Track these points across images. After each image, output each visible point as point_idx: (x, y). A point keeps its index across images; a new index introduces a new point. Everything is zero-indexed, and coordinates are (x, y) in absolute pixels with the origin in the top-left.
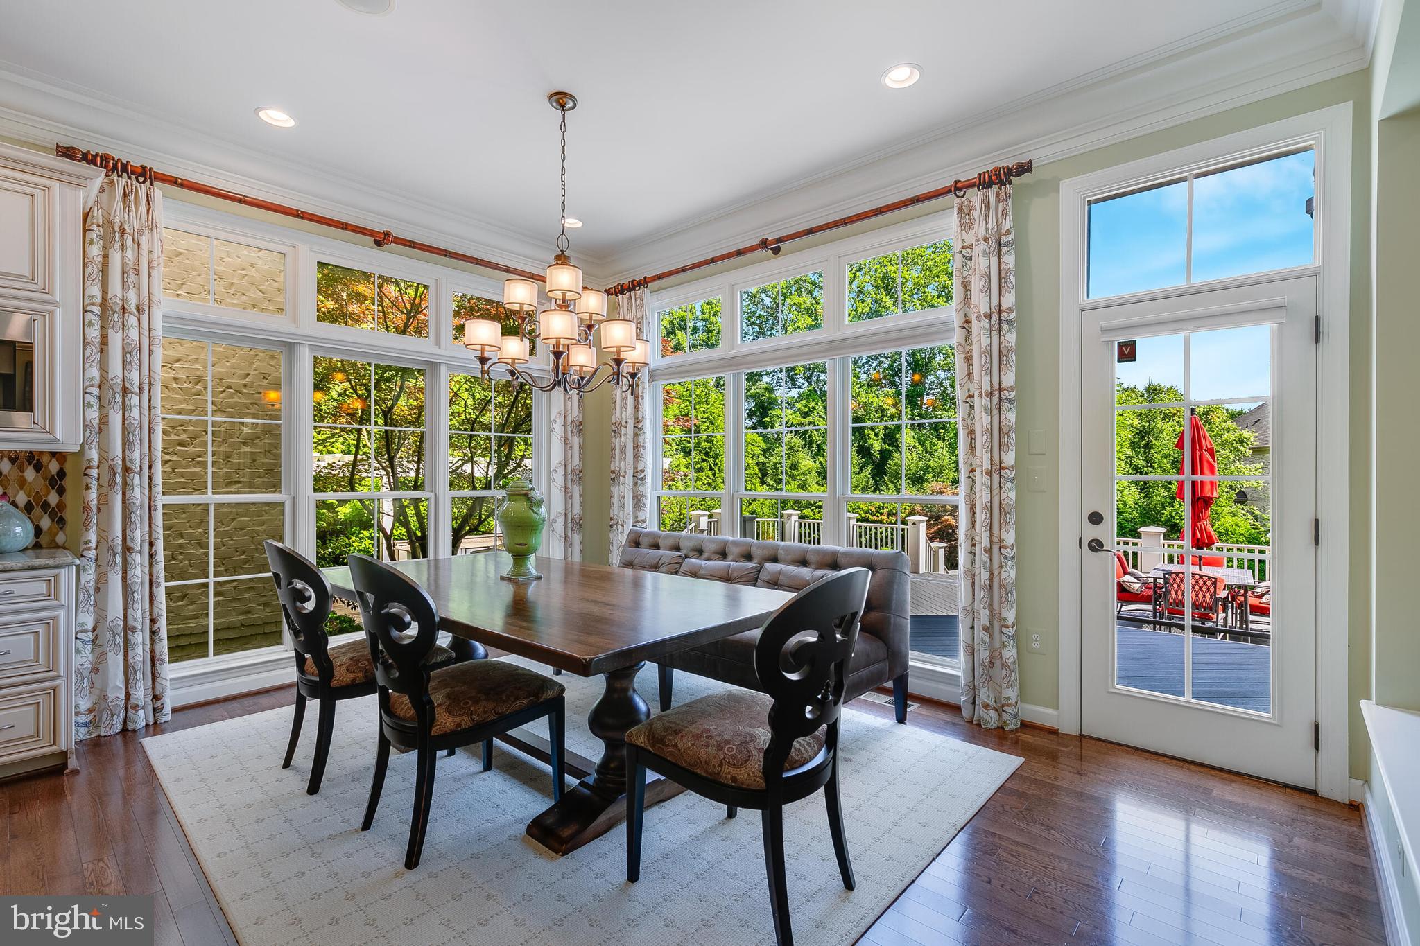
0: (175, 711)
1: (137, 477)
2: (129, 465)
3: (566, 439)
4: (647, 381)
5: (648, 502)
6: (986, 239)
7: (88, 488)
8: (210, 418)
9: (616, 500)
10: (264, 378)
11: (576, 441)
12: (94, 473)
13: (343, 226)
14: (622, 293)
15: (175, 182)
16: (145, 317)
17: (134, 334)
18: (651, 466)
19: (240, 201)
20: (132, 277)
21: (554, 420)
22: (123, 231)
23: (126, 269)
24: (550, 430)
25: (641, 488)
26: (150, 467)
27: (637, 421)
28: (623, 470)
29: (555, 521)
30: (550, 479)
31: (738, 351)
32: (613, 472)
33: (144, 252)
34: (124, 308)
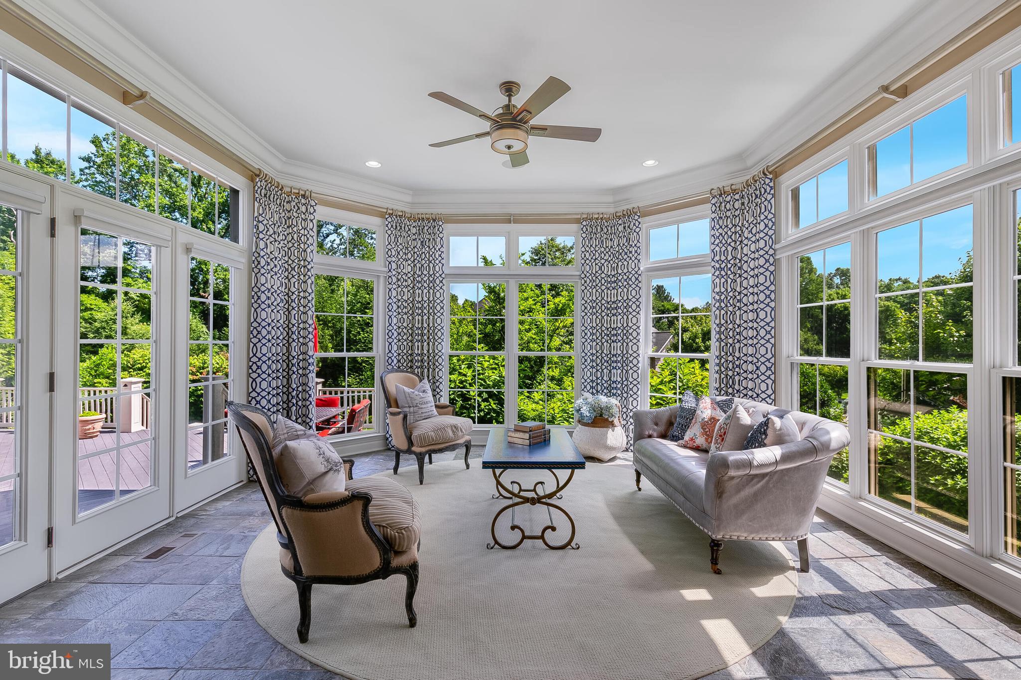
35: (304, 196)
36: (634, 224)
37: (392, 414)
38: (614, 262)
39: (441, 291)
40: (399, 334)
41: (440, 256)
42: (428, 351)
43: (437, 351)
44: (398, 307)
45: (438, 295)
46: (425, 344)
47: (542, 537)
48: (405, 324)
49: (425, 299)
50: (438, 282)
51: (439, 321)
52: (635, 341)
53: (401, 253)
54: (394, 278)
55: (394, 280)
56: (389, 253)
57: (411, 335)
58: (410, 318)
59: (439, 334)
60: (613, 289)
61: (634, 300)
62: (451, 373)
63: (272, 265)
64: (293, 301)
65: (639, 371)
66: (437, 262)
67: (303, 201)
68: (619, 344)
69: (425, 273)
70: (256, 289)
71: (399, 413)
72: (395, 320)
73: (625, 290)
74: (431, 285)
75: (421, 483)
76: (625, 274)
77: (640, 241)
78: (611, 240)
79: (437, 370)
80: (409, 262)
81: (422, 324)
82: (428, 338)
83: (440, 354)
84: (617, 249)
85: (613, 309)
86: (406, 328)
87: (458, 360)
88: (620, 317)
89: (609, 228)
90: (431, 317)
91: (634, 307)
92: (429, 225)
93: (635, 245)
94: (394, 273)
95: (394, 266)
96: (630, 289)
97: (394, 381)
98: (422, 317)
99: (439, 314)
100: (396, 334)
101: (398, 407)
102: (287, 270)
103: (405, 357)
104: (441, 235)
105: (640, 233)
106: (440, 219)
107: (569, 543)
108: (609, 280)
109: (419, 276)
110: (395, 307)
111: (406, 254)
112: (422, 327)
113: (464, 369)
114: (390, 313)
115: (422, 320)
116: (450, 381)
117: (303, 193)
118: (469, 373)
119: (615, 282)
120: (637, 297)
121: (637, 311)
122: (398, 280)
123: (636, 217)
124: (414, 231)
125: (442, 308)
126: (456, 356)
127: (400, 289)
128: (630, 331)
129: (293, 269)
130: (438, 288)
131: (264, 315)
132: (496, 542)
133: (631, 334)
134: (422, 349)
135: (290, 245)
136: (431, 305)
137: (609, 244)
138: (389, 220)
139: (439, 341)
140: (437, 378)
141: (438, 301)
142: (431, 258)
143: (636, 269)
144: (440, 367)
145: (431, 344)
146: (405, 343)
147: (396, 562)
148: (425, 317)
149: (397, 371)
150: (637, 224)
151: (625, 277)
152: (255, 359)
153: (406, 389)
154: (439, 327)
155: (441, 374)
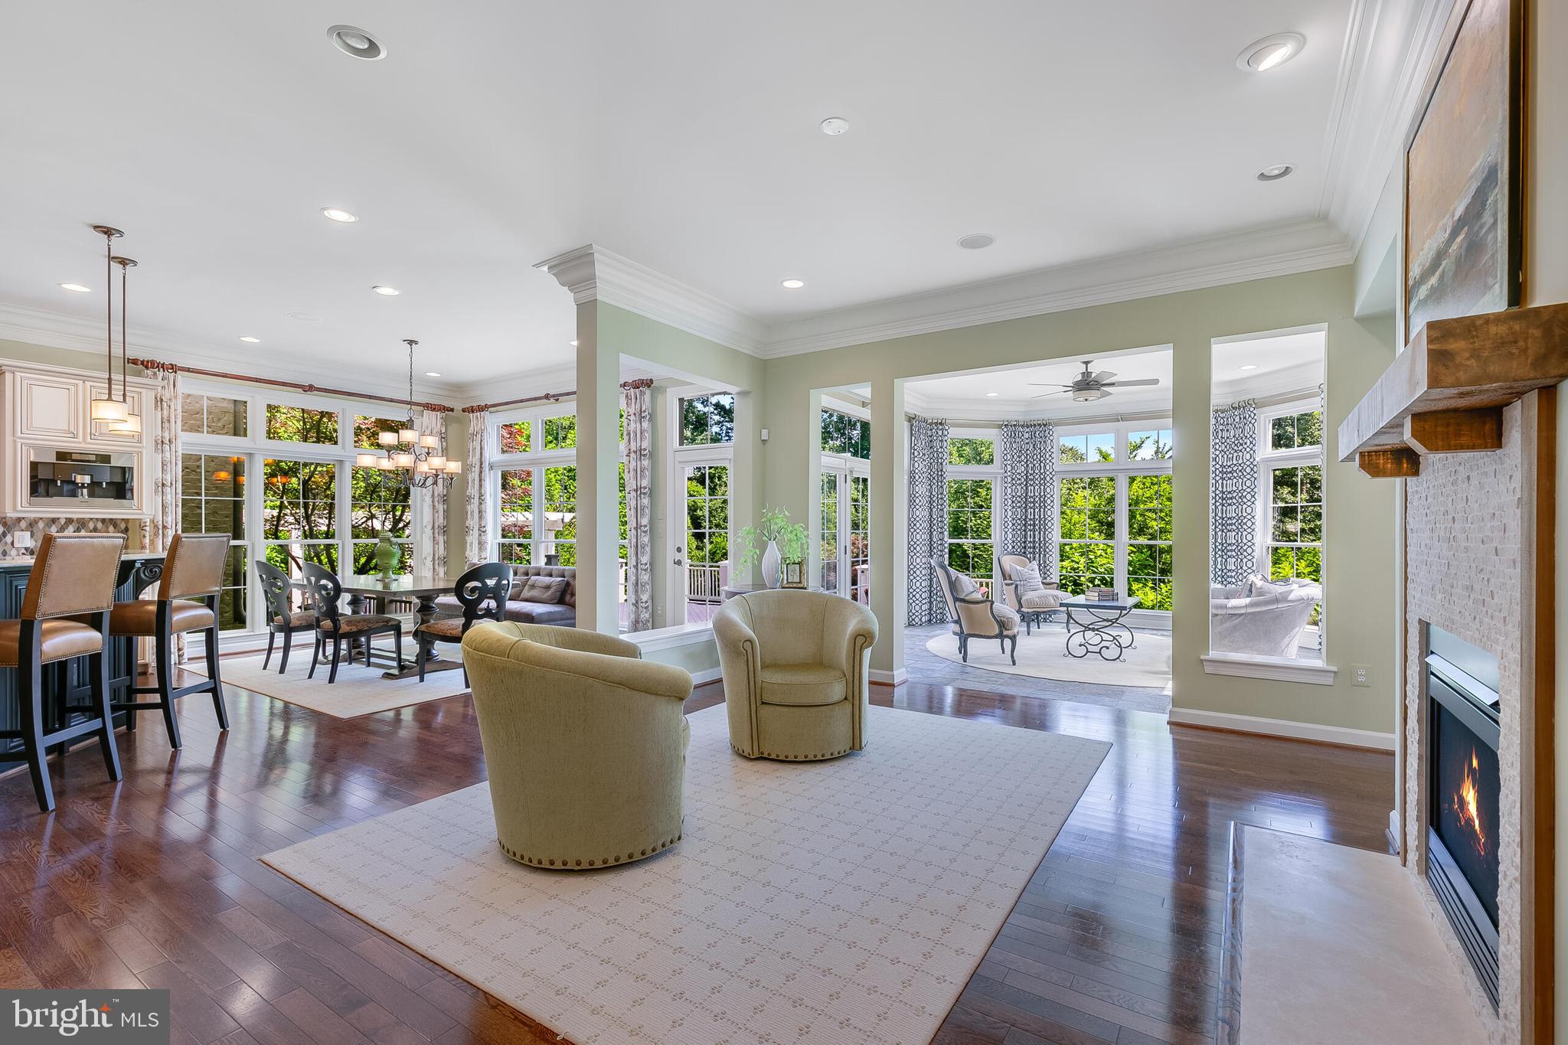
0: (189, 659)
1: (170, 531)
2: (165, 524)
3: (434, 506)
4: (487, 470)
5: (489, 547)
6: (635, 414)
7: (144, 536)
8: (203, 498)
9: (468, 545)
10: (212, 461)
11: (441, 507)
12: (148, 529)
13: (284, 384)
14: (473, 412)
15: (188, 370)
16: (173, 445)
17: (167, 454)
18: (491, 524)
19: (224, 377)
20: (166, 425)
21: (425, 495)
22: (162, 400)
23: (164, 421)
24: (423, 500)
25: (483, 538)
26: (176, 525)
27: (481, 495)
28: (472, 526)
29: (425, 558)
30: (423, 532)
31: (539, 455)
32: (467, 527)
33: (172, 410)
34: (162, 441)
35: (941, 424)
36: (1250, 416)
37: (1006, 584)
38: (1230, 453)
39: (1051, 487)
40: (1013, 525)
41: (1050, 456)
42: (1040, 539)
43: (1047, 539)
44: (1013, 502)
45: (1048, 490)
46: (1037, 533)
47: (1100, 653)
48: (1019, 517)
49: (1037, 494)
50: (1048, 479)
51: (1049, 513)
52: (1249, 530)
53: (1015, 457)
54: (1009, 478)
55: (1010, 479)
56: (1005, 457)
57: (1025, 525)
58: (1024, 511)
59: (1049, 524)
60: (1229, 479)
61: (1249, 490)
62: (1062, 561)
63: (922, 478)
64: (934, 502)
65: (1254, 560)
66: (1048, 461)
67: (940, 427)
68: (1234, 533)
69: (1037, 471)
70: (913, 496)
71: (1012, 584)
72: (1010, 513)
73: (1240, 481)
74: (1042, 481)
75: (1029, 634)
76: (1240, 465)
77: (1256, 432)
78: (1228, 430)
79: (1047, 556)
80: (1023, 463)
81: (1034, 516)
82: (1040, 528)
83: (1050, 542)
84: (1233, 440)
85: (1229, 499)
86: (1019, 519)
87: (1071, 549)
88: (1234, 507)
89: (1225, 420)
90: (1042, 510)
91: (1249, 497)
92: (1041, 429)
93: (1251, 436)
94: (1009, 474)
95: (1009, 468)
96: (1245, 479)
97: (1009, 562)
98: (1034, 510)
99: (1049, 507)
100: (1011, 525)
101: (1011, 580)
102: (930, 479)
103: (1019, 544)
104: (1051, 438)
105: (1256, 424)
106: (1050, 424)
107: (1118, 658)
108: (1225, 470)
109: (1031, 474)
110: (1010, 502)
111: (1019, 457)
112: (1034, 518)
113: (1076, 557)
114: (1006, 507)
115: (1034, 512)
116: (1062, 567)
117: (940, 421)
118: (1082, 560)
119: (1230, 472)
120: (1253, 486)
121: (1252, 501)
122: (1013, 479)
123: (1252, 409)
124: (1027, 435)
125: (1052, 501)
126: (1068, 545)
127: (1014, 487)
128: (1244, 521)
129: (934, 478)
130: (1048, 484)
131: (918, 513)
132: (1070, 653)
133: (1245, 524)
134: (1034, 537)
135: (932, 461)
136: (1042, 499)
137: (1225, 434)
138: (1005, 430)
139: (1050, 530)
140: (1048, 562)
141: (1049, 496)
142: (1042, 459)
143: (1252, 460)
144: (1051, 553)
145: (1042, 533)
146: (1019, 532)
147: (1005, 633)
148: (1037, 510)
149: (1011, 554)
150: (1252, 415)
151: (1240, 468)
152: (912, 543)
153: (1018, 567)
154: (1049, 519)
155: (1051, 559)
